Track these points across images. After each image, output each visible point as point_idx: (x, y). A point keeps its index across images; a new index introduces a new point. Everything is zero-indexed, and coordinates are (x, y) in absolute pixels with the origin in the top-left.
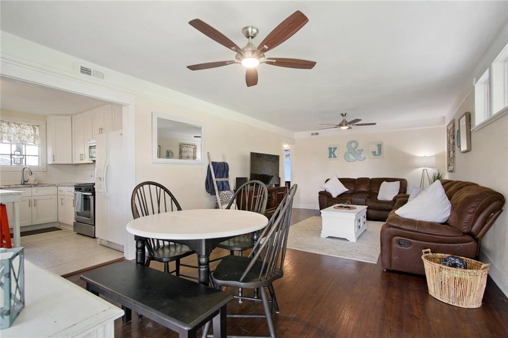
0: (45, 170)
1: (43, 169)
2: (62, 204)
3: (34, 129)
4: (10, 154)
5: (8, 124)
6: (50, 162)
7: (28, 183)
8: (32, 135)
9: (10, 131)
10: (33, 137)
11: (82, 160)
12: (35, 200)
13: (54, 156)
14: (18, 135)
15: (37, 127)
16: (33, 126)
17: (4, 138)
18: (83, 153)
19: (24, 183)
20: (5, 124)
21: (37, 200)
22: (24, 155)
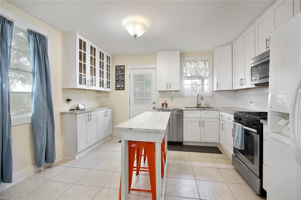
0: (212, 96)
1: (211, 95)
2: (222, 129)
3: (205, 63)
4: (191, 84)
5: (190, 63)
6: (215, 89)
7: (201, 106)
8: (204, 69)
9: (191, 67)
10: (204, 70)
11: (242, 85)
12: (203, 121)
13: (217, 83)
14: (195, 70)
15: (207, 62)
16: (204, 61)
17: (188, 73)
18: (243, 78)
19: (198, 106)
20: (188, 63)
21: (205, 122)
22: (199, 85)
